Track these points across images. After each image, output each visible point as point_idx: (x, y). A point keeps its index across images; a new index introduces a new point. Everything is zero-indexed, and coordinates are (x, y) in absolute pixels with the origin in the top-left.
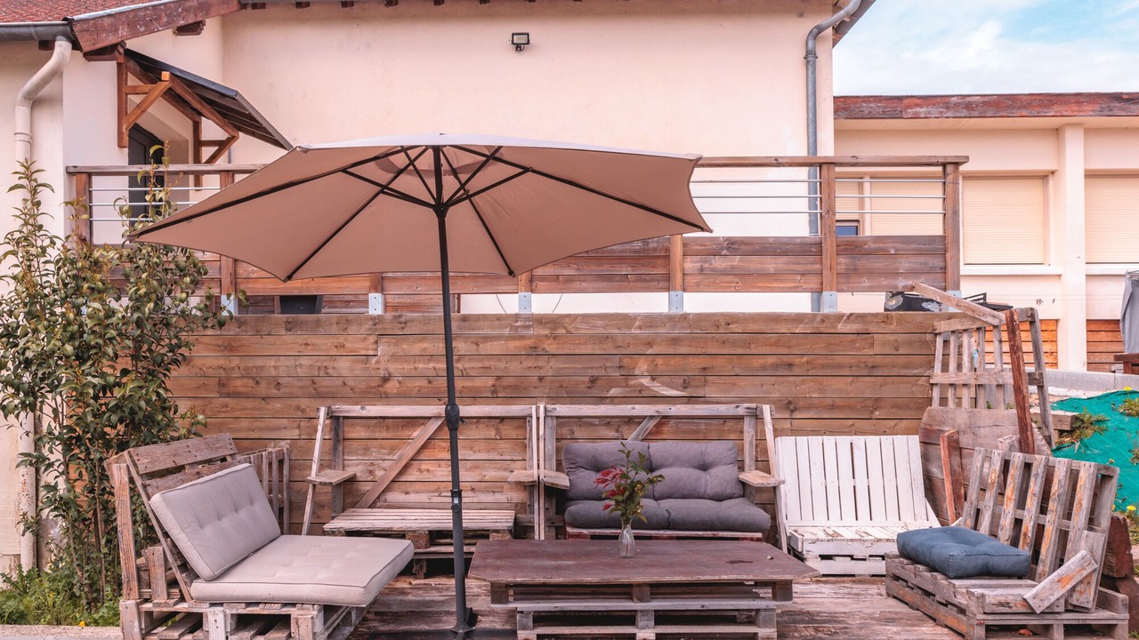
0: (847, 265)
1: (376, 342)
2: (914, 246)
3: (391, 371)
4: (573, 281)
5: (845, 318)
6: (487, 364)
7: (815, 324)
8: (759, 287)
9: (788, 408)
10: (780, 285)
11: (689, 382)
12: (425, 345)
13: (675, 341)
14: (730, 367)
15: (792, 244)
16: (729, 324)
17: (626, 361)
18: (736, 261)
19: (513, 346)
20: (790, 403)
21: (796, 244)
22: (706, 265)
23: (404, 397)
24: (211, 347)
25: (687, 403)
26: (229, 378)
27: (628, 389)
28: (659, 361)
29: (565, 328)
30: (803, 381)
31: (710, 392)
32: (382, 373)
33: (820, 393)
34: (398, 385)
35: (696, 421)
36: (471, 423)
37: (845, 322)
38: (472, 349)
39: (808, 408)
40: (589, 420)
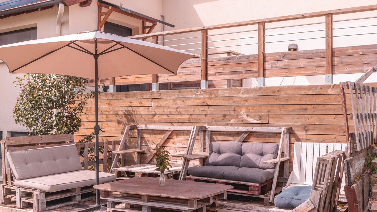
0: (338, 61)
1: (152, 101)
2: (373, 50)
3: (156, 112)
4: (221, 75)
5: (332, 87)
6: (187, 109)
7: (317, 90)
8: (297, 74)
9: (305, 129)
10: (306, 73)
11: (262, 117)
12: (167, 102)
13: (256, 99)
14: (279, 110)
15: (312, 53)
16: (279, 91)
17: (237, 108)
18: (286, 62)
19: (196, 102)
20: (305, 127)
21: (313, 53)
22: (274, 65)
23: (160, 122)
24: (105, 104)
25: (261, 126)
26: (109, 115)
27: (238, 120)
28: (250, 108)
29: (214, 94)
30: (311, 116)
31: (271, 121)
32: (153, 113)
33: (319, 122)
34: (158, 117)
35: (265, 134)
36: (181, 133)
37: (332, 88)
38: (182, 104)
39: (314, 129)
40: (223, 132)
